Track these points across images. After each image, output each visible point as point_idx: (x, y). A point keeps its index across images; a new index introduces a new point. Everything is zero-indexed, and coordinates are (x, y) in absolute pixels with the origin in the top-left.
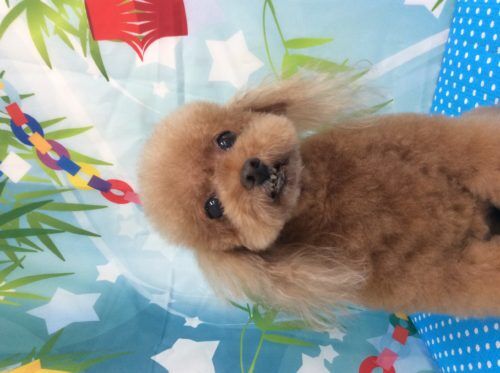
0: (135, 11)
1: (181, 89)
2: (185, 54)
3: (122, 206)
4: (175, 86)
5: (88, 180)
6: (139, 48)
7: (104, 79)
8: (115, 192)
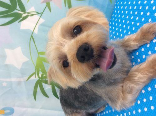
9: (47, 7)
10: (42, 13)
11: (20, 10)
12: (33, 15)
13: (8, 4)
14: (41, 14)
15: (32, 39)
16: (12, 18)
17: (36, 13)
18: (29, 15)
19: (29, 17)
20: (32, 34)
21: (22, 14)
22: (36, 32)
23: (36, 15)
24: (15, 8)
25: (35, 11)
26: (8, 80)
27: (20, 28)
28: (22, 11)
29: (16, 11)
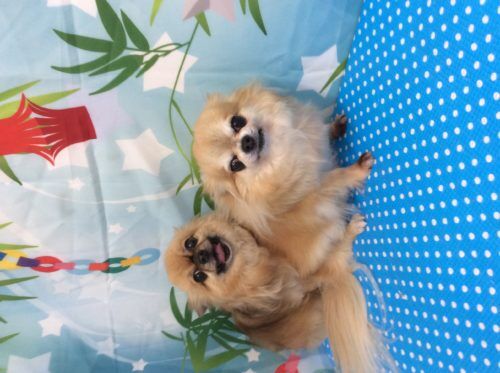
0: (39, 127)
1: (96, 180)
2: (96, 153)
3: (53, 274)
4: (90, 179)
5: (16, 260)
6: (50, 156)
7: (18, 184)
8: (44, 265)
9: (200, 27)
10: (189, 43)
11: (135, 47)
12: (168, 52)
13: (105, 41)
14: (185, 46)
15: (173, 107)
16: (119, 72)
17: (174, 47)
18: (160, 54)
19: (160, 59)
20: (173, 95)
21: (142, 57)
22: (180, 88)
23: (177, 51)
24: (124, 46)
25: (170, 41)
26: (137, 199)
27: (142, 87)
28: (141, 49)
29: (126, 53)
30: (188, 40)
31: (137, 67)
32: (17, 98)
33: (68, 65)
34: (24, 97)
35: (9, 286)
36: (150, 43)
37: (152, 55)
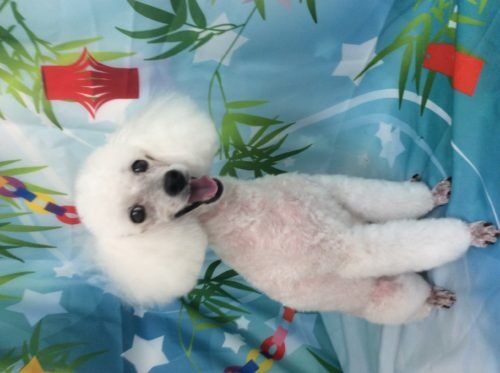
0: (91, 78)
5: (45, 205)
6: (94, 110)
7: (58, 129)
8: (69, 215)
9: (257, 11)
10: (244, 25)
11: (193, 24)
12: (223, 31)
13: (168, 13)
14: (240, 27)
16: (176, 44)
17: (229, 27)
18: (215, 32)
19: (215, 37)
20: (218, 67)
21: (198, 34)
22: (226, 63)
23: (231, 32)
24: (183, 21)
25: (226, 21)
27: (192, 60)
28: (200, 27)
29: (185, 28)
30: (243, 22)
31: (192, 43)
32: (79, 50)
33: (131, 29)
34: (85, 51)
35: (32, 234)
36: (208, 21)
37: (208, 32)
